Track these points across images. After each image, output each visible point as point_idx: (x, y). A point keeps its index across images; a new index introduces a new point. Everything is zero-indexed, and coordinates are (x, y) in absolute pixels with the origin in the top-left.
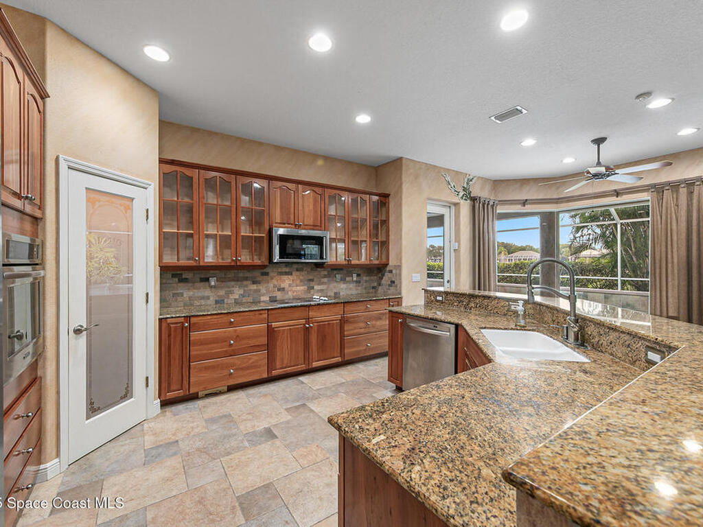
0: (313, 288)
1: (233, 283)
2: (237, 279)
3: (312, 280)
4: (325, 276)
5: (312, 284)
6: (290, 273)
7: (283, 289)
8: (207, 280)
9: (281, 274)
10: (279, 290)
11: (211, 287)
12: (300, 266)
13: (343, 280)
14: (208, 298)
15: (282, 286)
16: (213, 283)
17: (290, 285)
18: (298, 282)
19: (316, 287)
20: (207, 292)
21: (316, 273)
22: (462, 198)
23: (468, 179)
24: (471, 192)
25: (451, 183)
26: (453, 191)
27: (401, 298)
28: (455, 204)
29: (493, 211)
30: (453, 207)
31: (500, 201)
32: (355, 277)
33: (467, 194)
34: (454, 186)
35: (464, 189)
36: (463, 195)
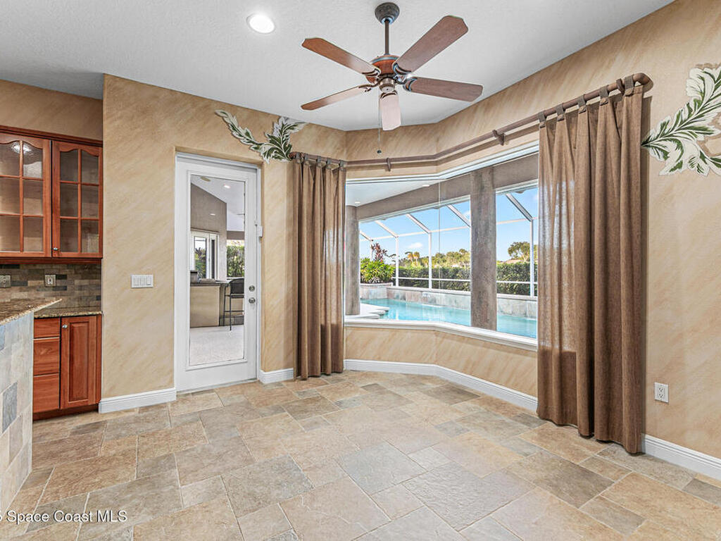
22: (268, 154)
23: (283, 125)
24: (290, 146)
25: (240, 129)
26: (244, 141)
27: (99, 317)
28: (261, 165)
29: (338, 178)
30: (259, 170)
31: (350, 163)
32: (50, 280)
33: (281, 148)
34: (247, 134)
35: (273, 140)
36: (271, 150)
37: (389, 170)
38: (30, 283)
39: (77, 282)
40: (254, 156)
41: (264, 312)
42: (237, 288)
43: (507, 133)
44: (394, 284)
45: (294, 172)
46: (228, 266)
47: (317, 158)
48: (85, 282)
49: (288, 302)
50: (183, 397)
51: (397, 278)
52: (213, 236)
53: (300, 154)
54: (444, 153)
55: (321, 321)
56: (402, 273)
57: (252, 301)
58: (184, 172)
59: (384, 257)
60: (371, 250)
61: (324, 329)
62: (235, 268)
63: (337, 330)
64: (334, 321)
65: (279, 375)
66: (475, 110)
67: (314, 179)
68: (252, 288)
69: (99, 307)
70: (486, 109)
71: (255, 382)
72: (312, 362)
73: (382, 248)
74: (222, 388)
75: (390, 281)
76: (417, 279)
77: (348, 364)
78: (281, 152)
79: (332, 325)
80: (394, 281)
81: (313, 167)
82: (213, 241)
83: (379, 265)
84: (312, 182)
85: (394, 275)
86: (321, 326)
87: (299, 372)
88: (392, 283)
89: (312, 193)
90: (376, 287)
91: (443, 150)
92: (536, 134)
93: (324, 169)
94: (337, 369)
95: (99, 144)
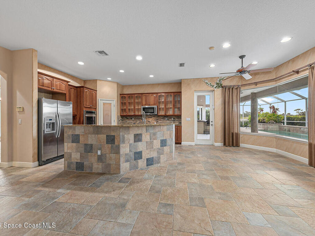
0: (158, 122)
1: (137, 120)
2: (138, 119)
3: (158, 119)
4: (162, 119)
5: (158, 121)
6: (151, 118)
7: (149, 122)
8: (132, 119)
9: (149, 118)
10: (148, 122)
11: (133, 120)
12: (154, 116)
13: (168, 120)
14: (132, 123)
15: (149, 121)
16: (133, 119)
17: (151, 121)
18: (154, 120)
19: (159, 122)
20: (132, 121)
21: (159, 118)
22: (216, 88)
23: (220, 79)
24: (222, 84)
25: (209, 83)
26: (209, 86)
27: (181, 126)
28: (214, 90)
29: (237, 91)
30: (214, 92)
31: (241, 85)
32: (172, 119)
33: (219, 85)
34: (210, 84)
35: (217, 84)
36: (217, 86)
37: (256, 85)
38: (170, 120)
39: (176, 119)
40: (212, 89)
41: (215, 128)
42: (208, 123)
43: (300, 70)
44: (284, 124)
45: (223, 91)
46: (206, 116)
47: (230, 86)
48: (178, 120)
49: (221, 125)
50: (196, 145)
51: (285, 121)
52: (201, 107)
53: (225, 86)
54: (278, 77)
55: (231, 131)
56: (288, 119)
57: (212, 125)
58: (196, 95)
59: (277, 111)
60: (269, 109)
61: (233, 134)
62: (208, 117)
63: (237, 134)
64: (236, 132)
65: (219, 144)
66: (289, 63)
67: (229, 92)
68: (212, 122)
69: (181, 124)
70: (293, 62)
71: (213, 145)
72: (229, 142)
73: (276, 108)
74: (204, 145)
75: (281, 123)
76: (298, 122)
77: (242, 145)
78: (219, 86)
79: (236, 133)
80: (284, 123)
81: (229, 89)
82: (201, 108)
83: (274, 116)
84: (229, 93)
85: (284, 120)
86: (232, 133)
87: (225, 144)
88: (283, 124)
89: (228, 96)
90: (272, 125)
91: (278, 76)
92: (308, 71)
93: (232, 89)
94: (237, 145)
95: (181, 92)
